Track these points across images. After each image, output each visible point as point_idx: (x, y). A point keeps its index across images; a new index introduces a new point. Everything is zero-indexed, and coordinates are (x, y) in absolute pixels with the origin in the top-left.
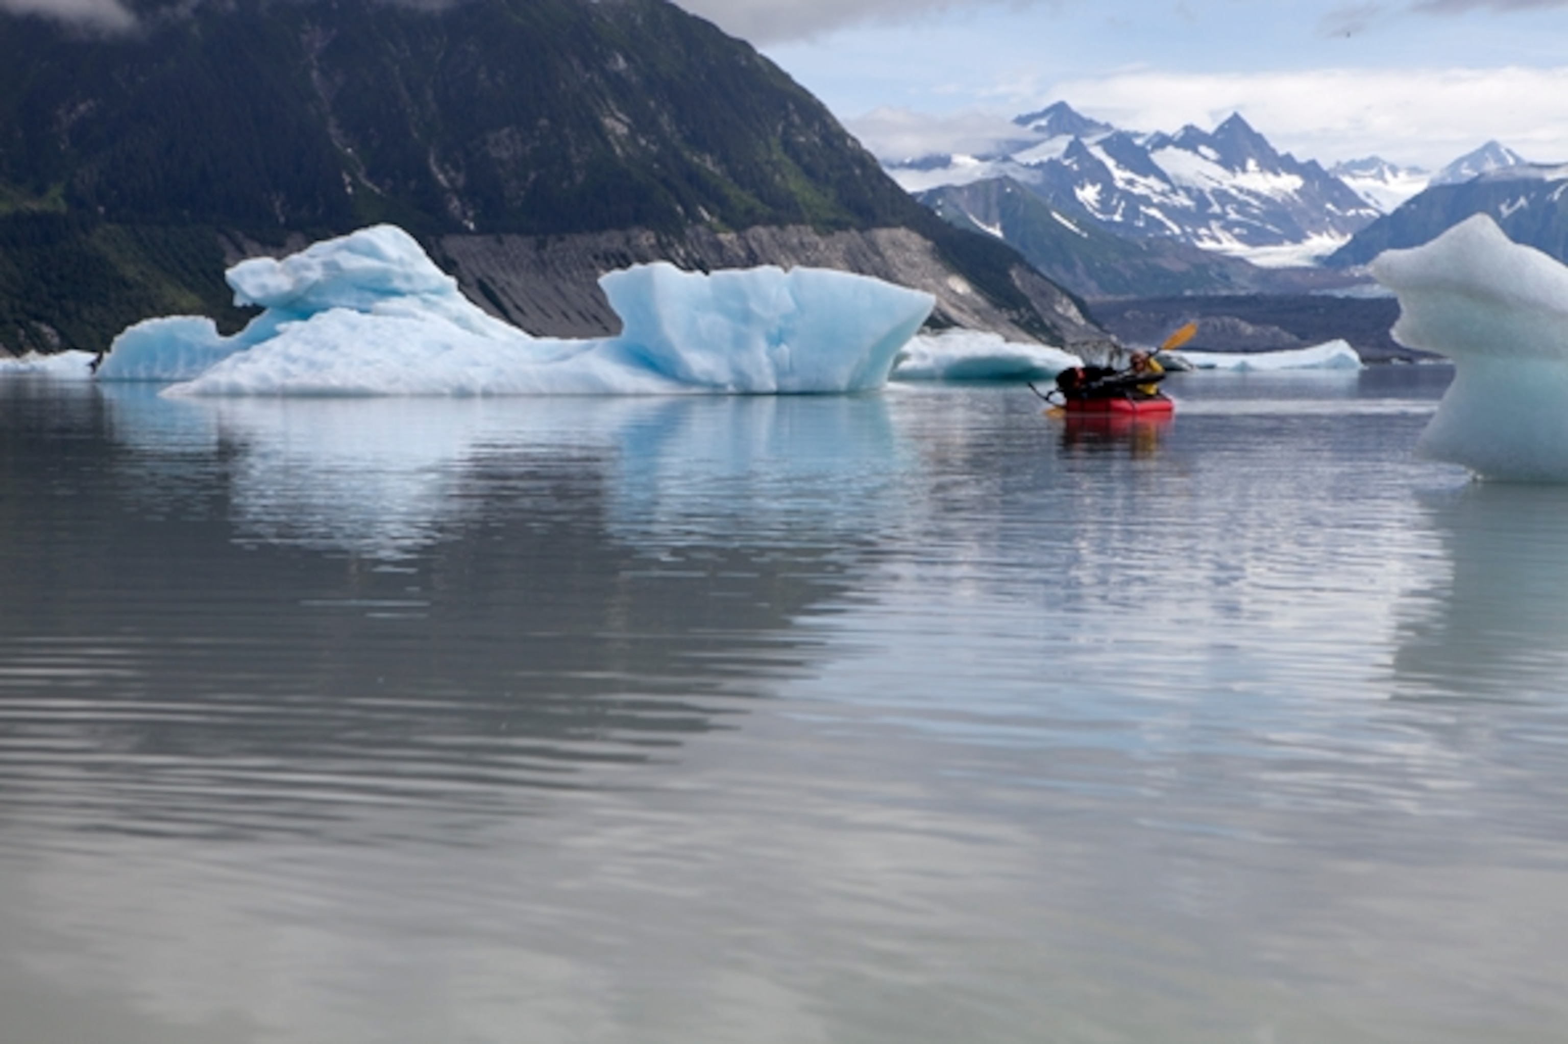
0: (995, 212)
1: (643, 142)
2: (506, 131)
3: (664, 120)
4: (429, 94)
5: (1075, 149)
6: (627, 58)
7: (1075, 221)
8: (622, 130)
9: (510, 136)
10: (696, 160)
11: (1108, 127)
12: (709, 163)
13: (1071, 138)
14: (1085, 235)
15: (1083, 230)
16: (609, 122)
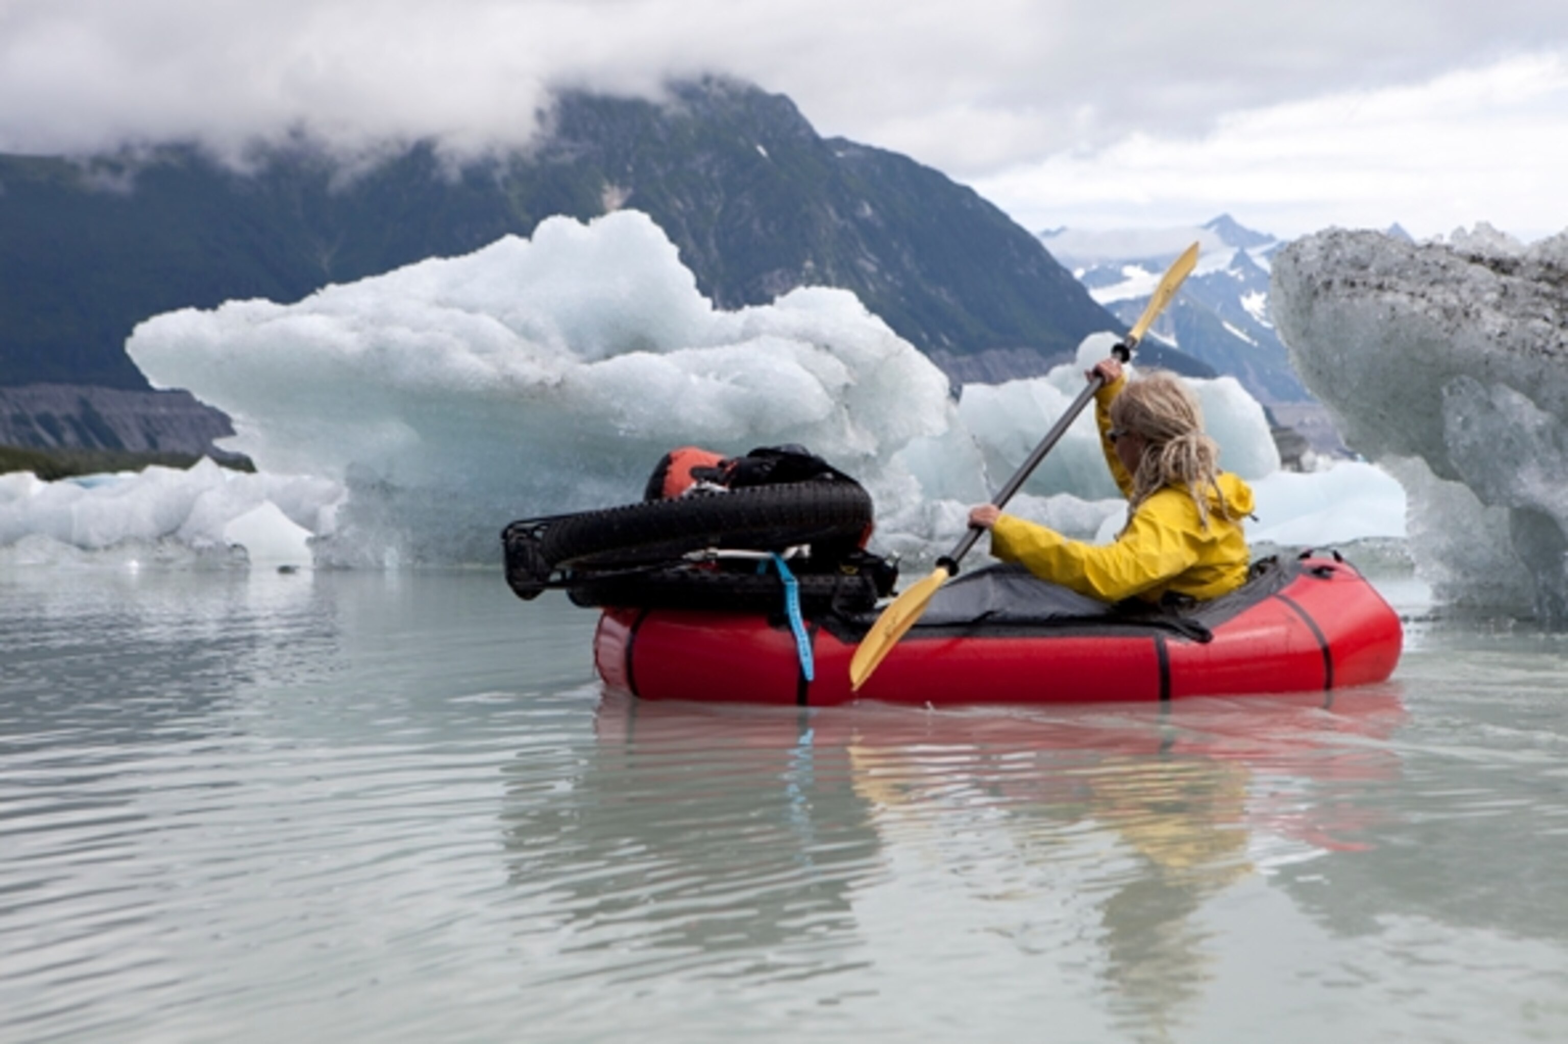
0: (1169, 323)
1: (889, 278)
2: (778, 272)
3: (906, 258)
4: (712, 242)
5: (1241, 260)
6: (873, 206)
7: (1245, 330)
8: (871, 268)
9: (782, 277)
10: (933, 292)
11: (1270, 238)
12: (944, 296)
13: (1236, 250)
14: (1256, 344)
15: (1254, 338)
16: (862, 262)
